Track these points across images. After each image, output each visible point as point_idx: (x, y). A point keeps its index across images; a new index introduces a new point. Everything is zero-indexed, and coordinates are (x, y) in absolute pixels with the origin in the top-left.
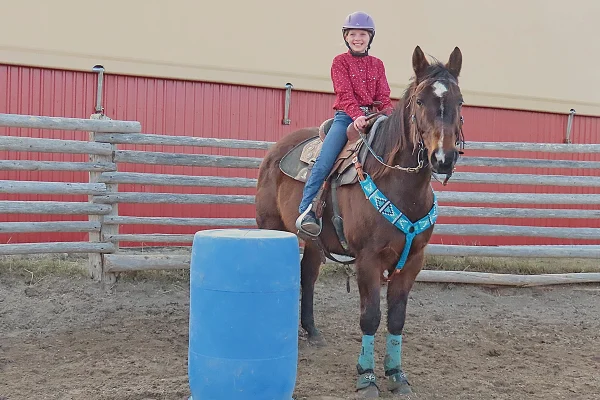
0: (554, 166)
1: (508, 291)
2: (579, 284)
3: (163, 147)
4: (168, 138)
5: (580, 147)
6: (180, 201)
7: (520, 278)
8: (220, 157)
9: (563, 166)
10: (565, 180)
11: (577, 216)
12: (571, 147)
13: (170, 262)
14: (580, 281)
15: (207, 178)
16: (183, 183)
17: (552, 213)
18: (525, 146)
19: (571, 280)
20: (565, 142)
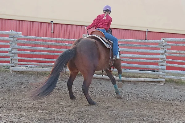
0: (142, 46)
1: (126, 83)
2: (149, 82)
3: (27, 39)
4: (29, 37)
5: (150, 41)
6: (32, 54)
7: (130, 79)
8: (43, 42)
9: (145, 46)
10: (145, 51)
11: (148, 62)
12: (147, 41)
13: (28, 69)
14: (148, 81)
15: (40, 48)
16: (33, 49)
17: (141, 60)
18: (133, 40)
19: (146, 80)
20: (145, 39)
